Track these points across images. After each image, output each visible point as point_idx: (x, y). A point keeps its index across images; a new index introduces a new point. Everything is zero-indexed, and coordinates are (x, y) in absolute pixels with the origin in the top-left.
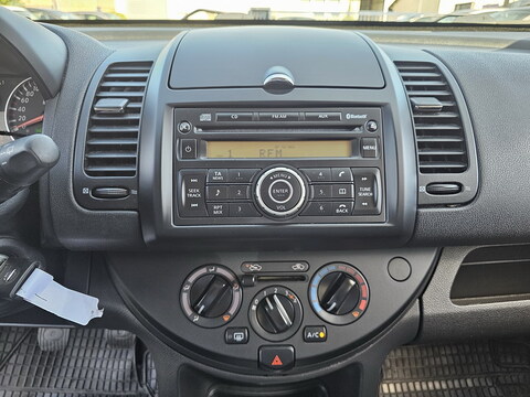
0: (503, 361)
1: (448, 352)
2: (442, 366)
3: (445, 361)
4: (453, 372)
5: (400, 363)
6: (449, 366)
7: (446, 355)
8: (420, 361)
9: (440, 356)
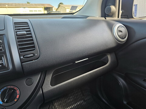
0: (85, 94)
1: (72, 97)
2: (71, 102)
3: (71, 100)
4: (74, 102)
5: (60, 105)
6: (72, 101)
7: (71, 98)
8: (65, 102)
9: (70, 99)
